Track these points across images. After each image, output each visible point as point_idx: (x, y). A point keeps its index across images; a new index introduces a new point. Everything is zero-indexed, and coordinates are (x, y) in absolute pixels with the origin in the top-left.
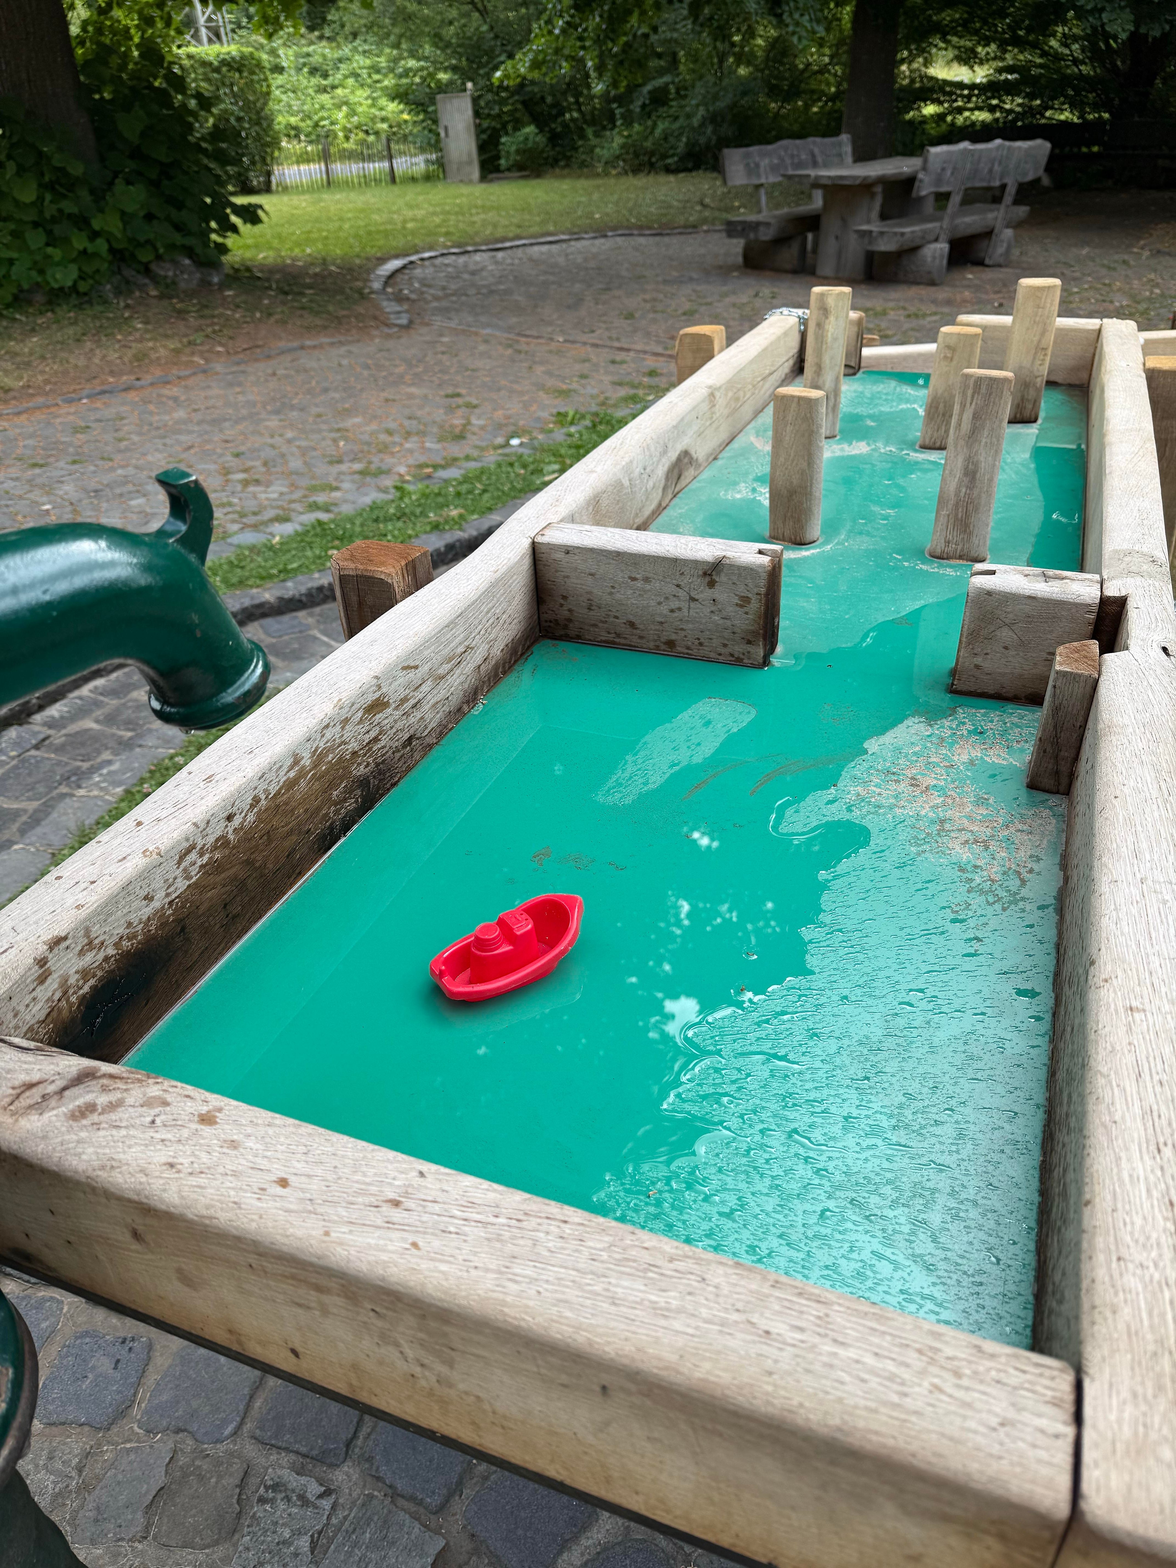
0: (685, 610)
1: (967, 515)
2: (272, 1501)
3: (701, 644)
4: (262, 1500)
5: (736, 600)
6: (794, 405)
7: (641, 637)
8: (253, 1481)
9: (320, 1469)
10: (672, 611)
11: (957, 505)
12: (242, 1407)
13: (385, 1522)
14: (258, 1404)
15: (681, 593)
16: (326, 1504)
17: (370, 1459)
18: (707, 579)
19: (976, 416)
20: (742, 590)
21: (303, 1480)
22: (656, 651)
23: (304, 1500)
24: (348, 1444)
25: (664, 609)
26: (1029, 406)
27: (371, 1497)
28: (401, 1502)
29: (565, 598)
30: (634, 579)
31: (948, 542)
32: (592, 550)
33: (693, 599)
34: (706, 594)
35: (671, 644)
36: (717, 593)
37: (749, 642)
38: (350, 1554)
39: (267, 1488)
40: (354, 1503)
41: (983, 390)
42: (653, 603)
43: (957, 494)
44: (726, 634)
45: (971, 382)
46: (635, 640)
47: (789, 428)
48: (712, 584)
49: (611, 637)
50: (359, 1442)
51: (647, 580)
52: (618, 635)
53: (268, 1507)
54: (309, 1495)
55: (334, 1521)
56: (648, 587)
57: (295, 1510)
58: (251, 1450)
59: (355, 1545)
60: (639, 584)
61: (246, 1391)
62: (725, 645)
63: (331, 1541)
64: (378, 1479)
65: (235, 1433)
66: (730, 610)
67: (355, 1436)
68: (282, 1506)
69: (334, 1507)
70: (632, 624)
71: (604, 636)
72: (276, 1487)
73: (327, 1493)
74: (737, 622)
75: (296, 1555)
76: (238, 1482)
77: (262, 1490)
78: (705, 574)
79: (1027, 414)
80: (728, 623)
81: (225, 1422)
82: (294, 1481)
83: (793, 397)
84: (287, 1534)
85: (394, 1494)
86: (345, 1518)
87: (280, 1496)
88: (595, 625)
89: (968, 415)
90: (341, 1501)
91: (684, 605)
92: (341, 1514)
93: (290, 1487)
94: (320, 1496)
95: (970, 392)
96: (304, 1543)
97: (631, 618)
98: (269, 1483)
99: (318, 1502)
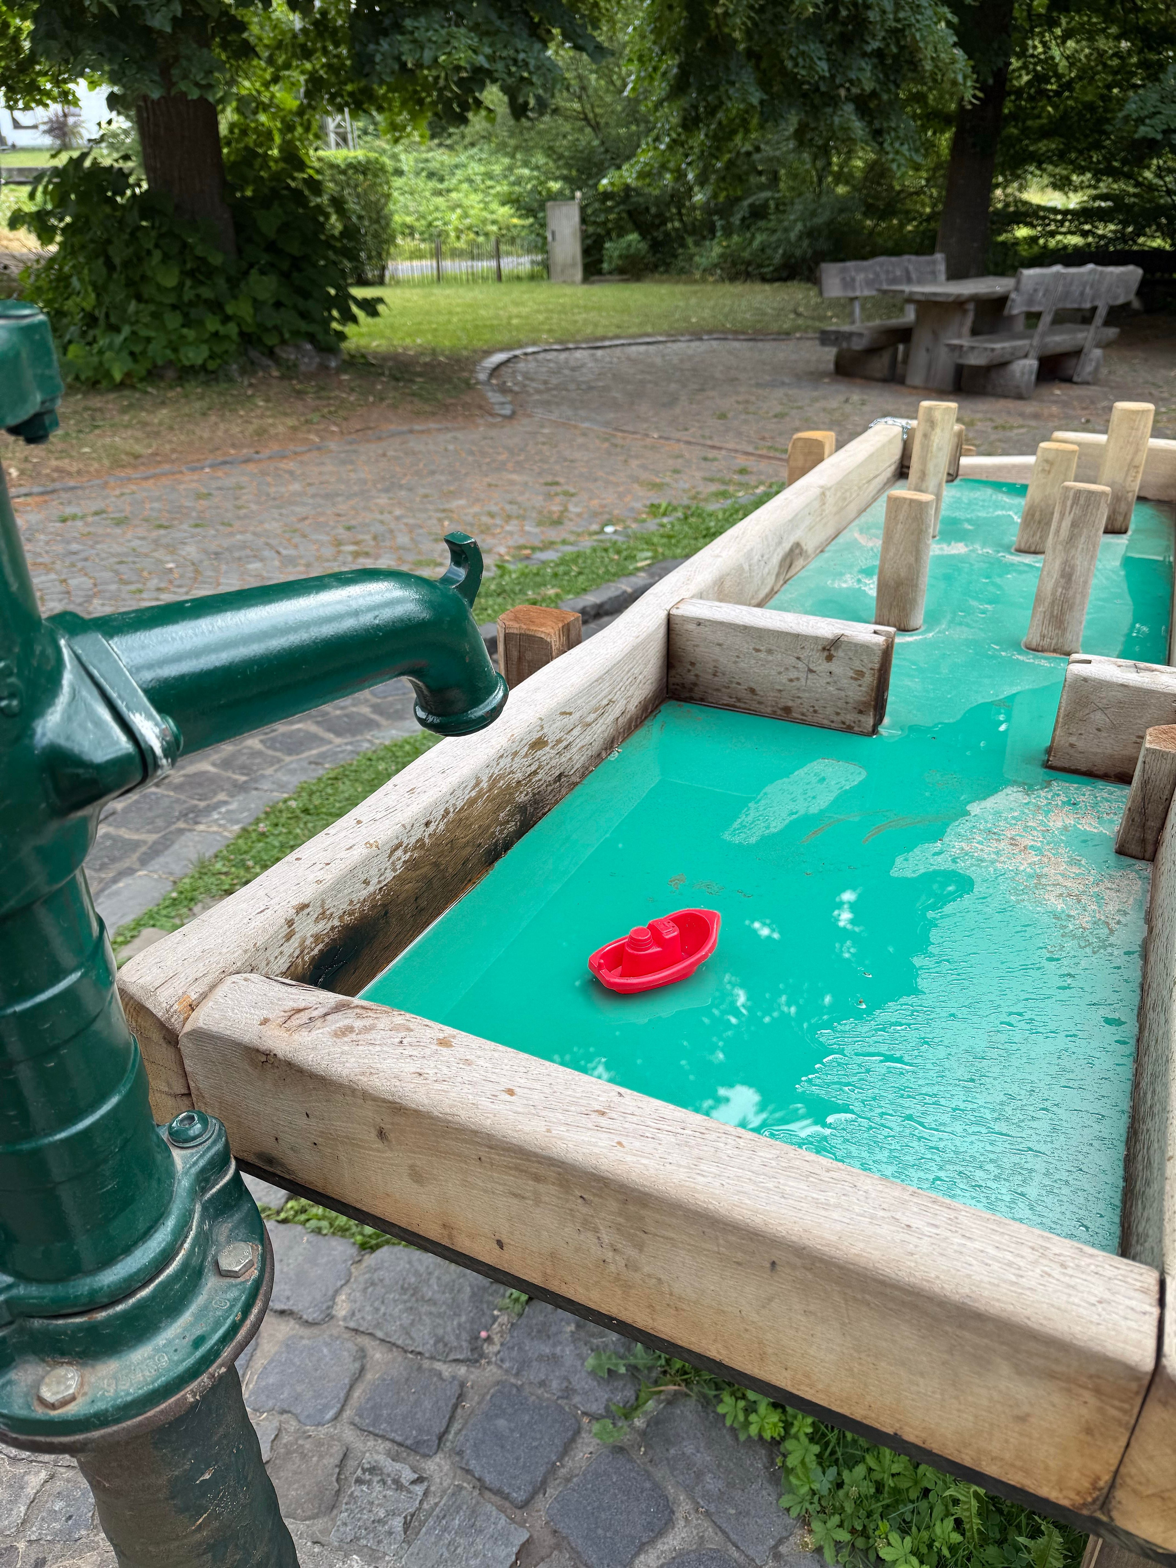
0: (803, 681)
1: (1062, 613)
2: (369, 1483)
3: (815, 712)
4: (359, 1481)
5: (851, 674)
6: (906, 506)
7: (760, 703)
8: (351, 1463)
9: (414, 1458)
10: (791, 680)
11: (1053, 603)
12: (342, 1395)
13: (473, 1511)
14: (356, 1394)
15: (800, 665)
16: (419, 1489)
17: (460, 1453)
18: (826, 653)
19: (1074, 524)
20: (857, 665)
21: (398, 1466)
22: (773, 716)
23: (398, 1485)
24: (441, 1437)
25: (784, 679)
26: (1120, 519)
27: (460, 1488)
28: (488, 1494)
29: (693, 664)
30: (758, 650)
31: (1043, 637)
32: (722, 623)
33: (811, 671)
34: (823, 666)
35: (787, 710)
36: (833, 666)
37: (861, 712)
38: (439, 1538)
39: (364, 1471)
40: (444, 1492)
41: (1082, 501)
42: (773, 672)
43: (1053, 594)
44: (840, 704)
45: (1071, 494)
46: (755, 706)
47: (900, 526)
48: (829, 658)
49: (732, 701)
50: (451, 1437)
51: (770, 651)
52: (739, 700)
53: (364, 1488)
54: (403, 1481)
55: (426, 1506)
56: (770, 658)
57: (389, 1493)
58: (349, 1435)
59: (445, 1530)
60: (762, 655)
61: (347, 1381)
62: (838, 714)
63: (422, 1524)
64: (468, 1471)
65: (336, 1418)
66: (845, 682)
67: (446, 1431)
68: (378, 1488)
69: (426, 1493)
70: (752, 691)
71: (726, 700)
72: (373, 1470)
73: (420, 1480)
74: (850, 693)
75: (390, 1533)
76: (337, 1462)
77: (359, 1472)
78: (824, 649)
79: (1118, 525)
80: (843, 694)
81: (326, 1407)
82: (390, 1466)
83: (905, 499)
84: (382, 1514)
85: (482, 1487)
86: (436, 1504)
87: (376, 1479)
88: (718, 690)
89: (1067, 523)
90: (433, 1489)
91: (802, 676)
92: (432, 1500)
93: (385, 1471)
94: (413, 1482)
95: (1069, 503)
96: (397, 1523)
97: (753, 685)
98: (367, 1466)
99: (412, 1487)
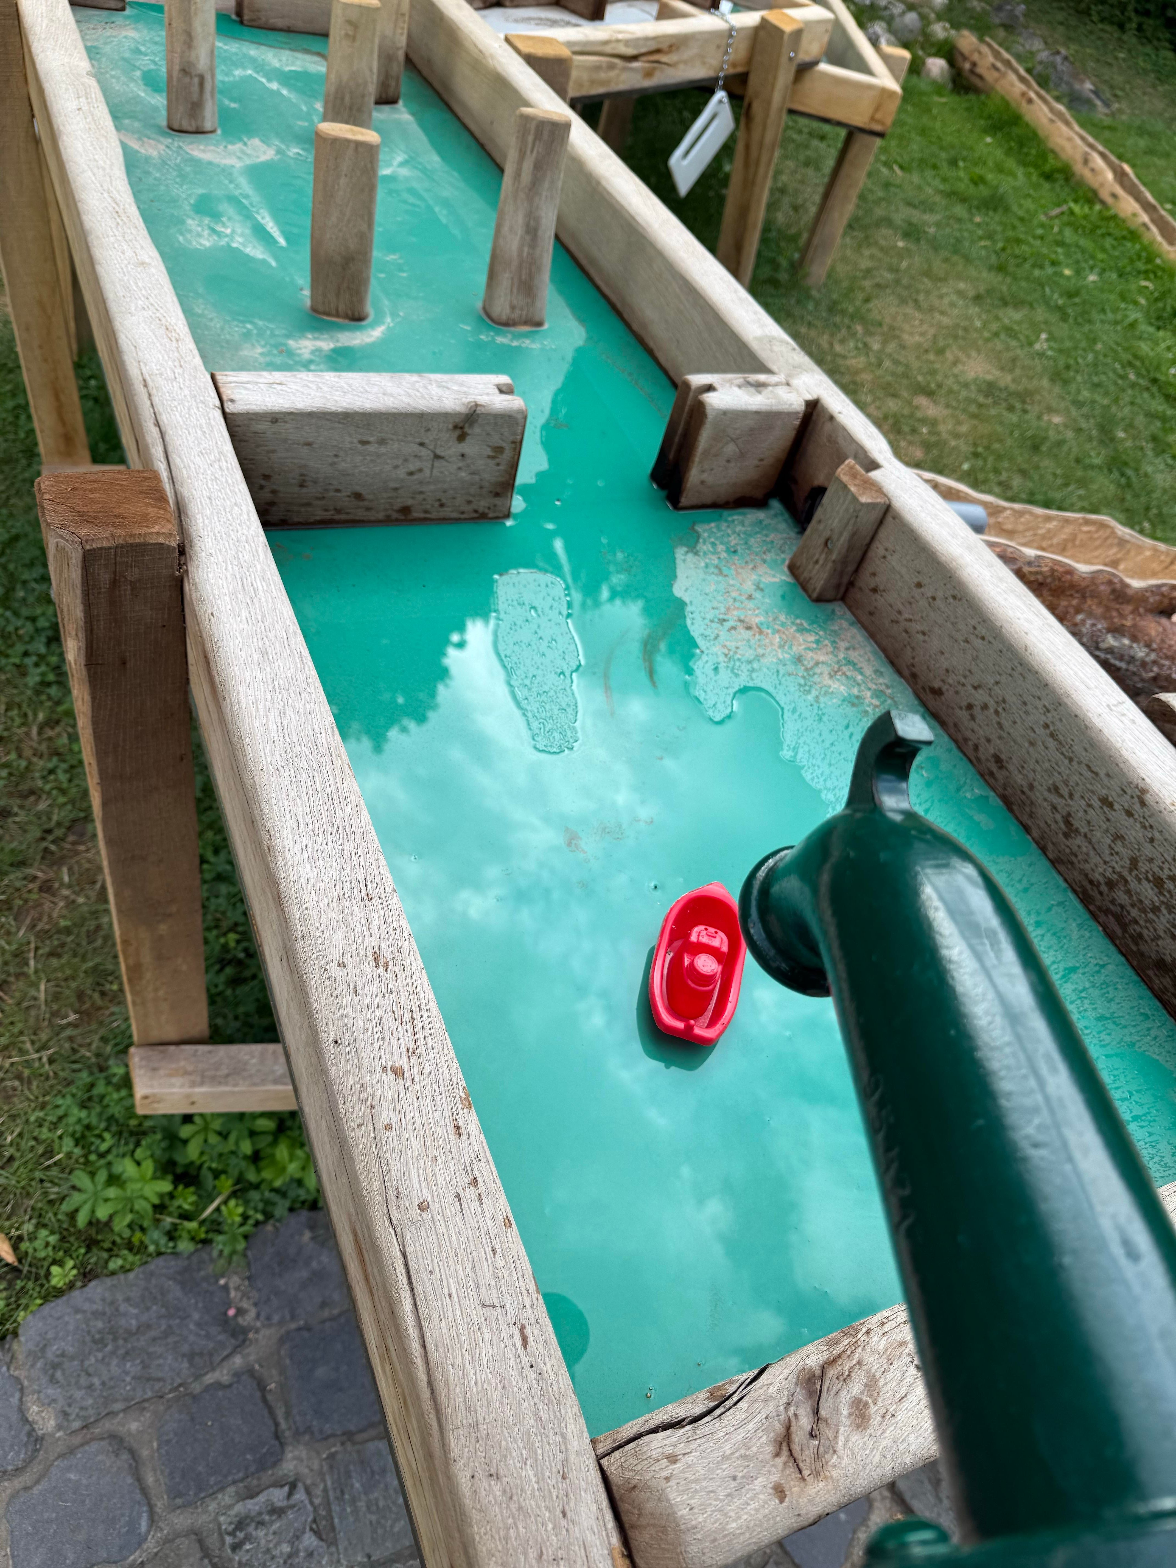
0: (427, 472)
1: (531, 276)
2: (248, 1538)
3: (442, 505)
4: (235, 1547)
5: (489, 452)
6: (350, 152)
7: (368, 509)
8: (212, 1541)
9: (267, 1477)
10: (411, 474)
11: (520, 267)
12: (138, 1496)
13: (362, 1462)
14: (150, 1480)
15: (424, 452)
16: (300, 1495)
18: (458, 432)
19: (538, 166)
20: (496, 440)
21: (262, 1498)
22: (388, 521)
23: (277, 1512)
24: (277, 1436)
25: (401, 473)
26: (393, 84)
27: (332, 1456)
28: (359, 1437)
29: (267, 477)
30: (364, 443)
31: (513, 308)
32: (310, 415)
33: (437, 457)
34: (453, 449)
35: (406, 510)
36: (466, 447)
37: (497, 495)
38: (356, 1511)
39: (232, 1534)
40: (322, 1474)
41: (545, 136)
42: (388, 468)
43: (520, 255)
44: (472, 490)
45: (533, 127)
46: (361, 514)
47: (343, 181)
48: (462, 438)
49: (330, 515)
50: (283, 1425)
51: (382, 442)
52: (338, 511)
53: (248, 1546)
54: (280, 1504)
55: (317, 1501)
56: (383, 450)
57: (276, 1526)
58: (182, 1520)
59: (354, 1501)
60: (371, 448)
61: (129, 1480)
62: (469, 502)
63: (330, 1517)
64: (326, 1437)
65: (152, 1520)
66: (480, 464)
67: (277, 1424)
68: (261, 1533)
69: (308, 1491)
70: (358, 496)
71: (320, 515)
72: (240, 1525)
73: (293, 1486)
74: (486, 476)
75: (310, 1555)
76: (199, 1555)
77: (229, 1540)
78: (455, 427)
79: (391, 92)
80: (477, 478)
81: (133, 1524)
82: (253, 1506)
84: (286, 1548)
85: (349, 1435)
86: (325, 1490)
87: (251, 1529)
88: (308, 504)
90: (308, 1482)
91: (427, 466)
92: (318, 1491)
93: (253, 1514)
94: (290, 1495)
96: (309, 1540)
97: (358, 489)
98: (231, 1528)
99: (292, 1501)
